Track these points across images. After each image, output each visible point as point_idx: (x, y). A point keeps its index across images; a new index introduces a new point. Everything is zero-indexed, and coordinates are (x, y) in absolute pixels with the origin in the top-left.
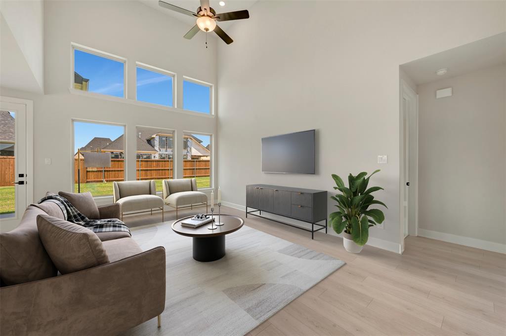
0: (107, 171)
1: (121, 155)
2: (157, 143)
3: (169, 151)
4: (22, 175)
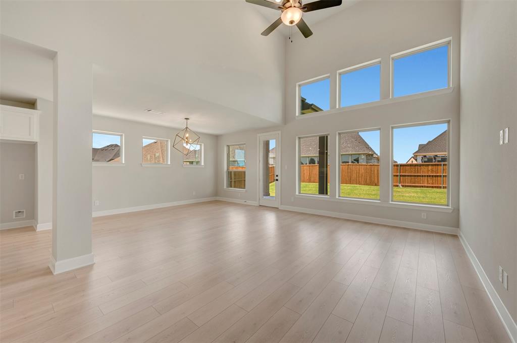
0: (403, 176)
1: (435, 159)
4: (277, 176)
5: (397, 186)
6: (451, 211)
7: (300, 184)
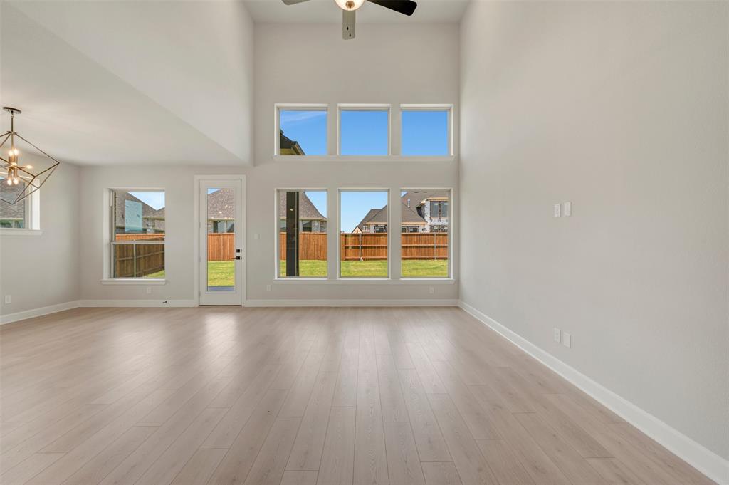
0: (364, 247)
1: (385, 229)
2: (427, 210)
3: (444, 221)
4: (238, 251)
5: (359, 259)
6: (453, 283)
7: (280, 263)
